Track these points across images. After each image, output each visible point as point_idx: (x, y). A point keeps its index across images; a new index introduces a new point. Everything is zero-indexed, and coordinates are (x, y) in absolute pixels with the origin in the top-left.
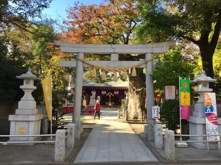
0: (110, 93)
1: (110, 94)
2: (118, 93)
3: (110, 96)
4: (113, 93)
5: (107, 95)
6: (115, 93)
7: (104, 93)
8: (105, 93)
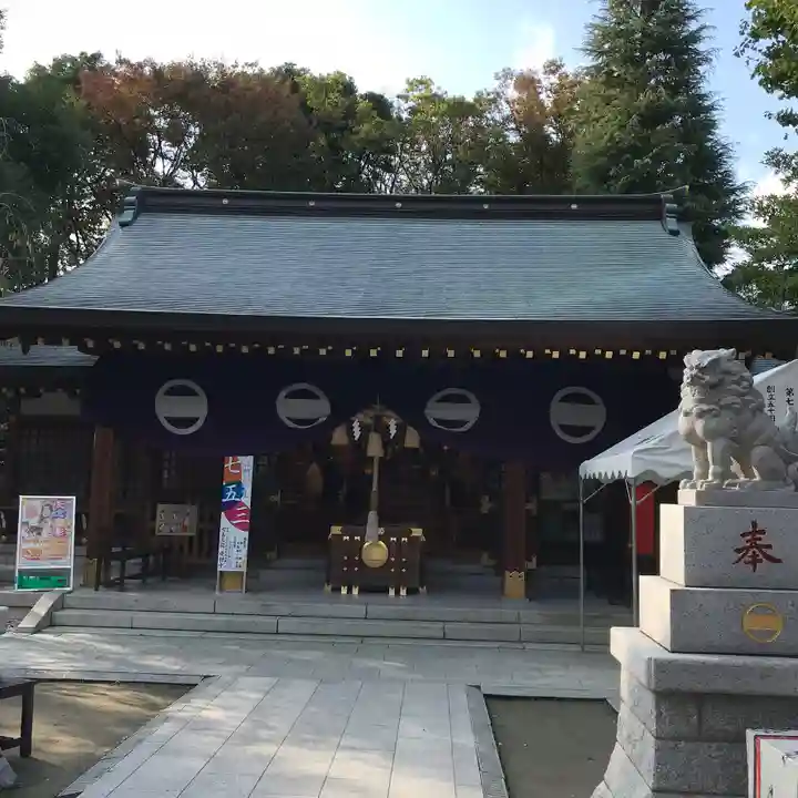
0: (378, 419)
1: (374, 431)
2: (469, 413)
3: (375, 448)
4: (412, 414)
5: (339, 437)
6: (436, 412)
7: (298, 408)
8: (319, 409)
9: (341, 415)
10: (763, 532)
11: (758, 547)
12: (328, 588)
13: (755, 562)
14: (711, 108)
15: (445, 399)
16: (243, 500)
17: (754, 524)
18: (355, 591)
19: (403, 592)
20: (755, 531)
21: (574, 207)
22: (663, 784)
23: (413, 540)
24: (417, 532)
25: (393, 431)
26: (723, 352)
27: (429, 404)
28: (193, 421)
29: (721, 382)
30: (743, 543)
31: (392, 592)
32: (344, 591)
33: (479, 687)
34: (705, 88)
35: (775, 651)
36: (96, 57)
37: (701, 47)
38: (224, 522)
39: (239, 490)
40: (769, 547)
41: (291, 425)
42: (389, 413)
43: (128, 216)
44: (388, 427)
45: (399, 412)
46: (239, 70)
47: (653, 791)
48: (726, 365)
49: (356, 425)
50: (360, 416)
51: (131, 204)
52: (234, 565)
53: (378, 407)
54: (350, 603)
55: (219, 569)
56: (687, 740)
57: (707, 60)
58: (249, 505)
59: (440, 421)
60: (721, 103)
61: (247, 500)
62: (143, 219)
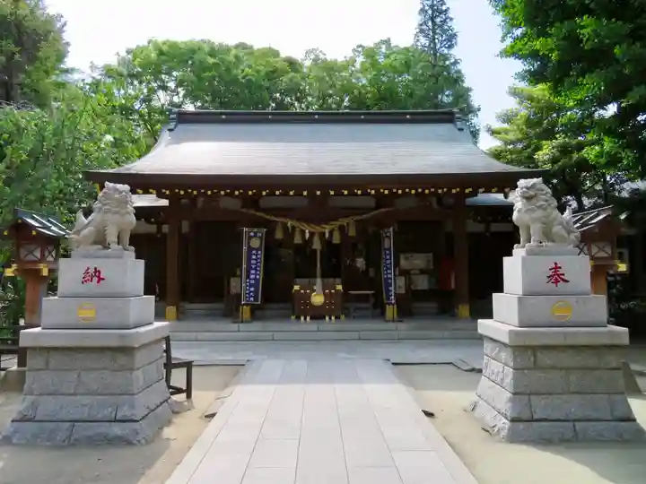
5: (297, 239)
10: (560, 268)
11: (558, 275)
12: (293, 317)
13: (557, 282)
17: (556, 264)
18: (308, 318)
19: (333, 318)
20: (557, 268)
21: (408, 117)
22: (518, 390)
23: (337, 291)
24: (339, 287)
25: (327, 235)
26: (535, 180)
29: (535, 195)
30: (551, 273)
31: (327, 318)
32: (302, 318)
33: (389, 360)
35: (569, 324)
40: (563, 275)
42: (326, 226)
43: (172, 125)
44: (324, 233)
47: (514, 394)
48: (538, 186)
50: (309, 228)
51: (173, 119)
54: (307, 325)
56: (528, 369)
62: (181, 127)
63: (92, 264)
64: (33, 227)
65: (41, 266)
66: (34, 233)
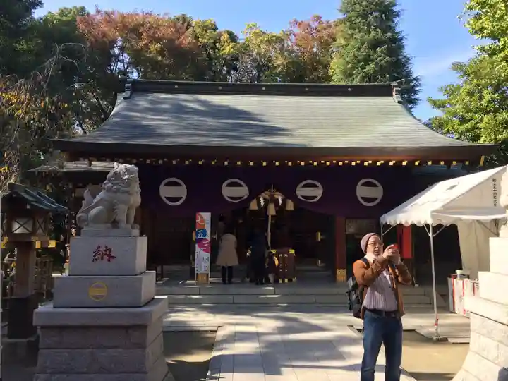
0: (272, 196)
1: (271, 202)
3: (272, 210)
4: (290, 194)
5: (253, 206)
6: (301, 192)
7: (233, 191)
9: (254, 195)
14: (402, 39)
15: (306, 186)
16: (207, 237)
19: (286, 281)
21: (350, 90)
24: (292, 252)
25: (280, 202)
27: (298, 188)
28: (179, 199)
31: (281, 281)
34: (397, 29)
36: (83, 9)
37: (396, 9)
38: (198, 249)
39: (204, 233)
41: (229, 200)
42: (278, 193)
43: (127, 94)
44: (278, 199)
45: (282, 193)
46: (161, 16)
49: (262, 199)
50: (263, 194)
51: (128, 88)
52: (203, 269)
53: (273, 190)
55: (196, 272)
57: (398, 15)
58: (209, 240)
59: (303, 197)
60: (406, 37)
61: (208, 237)
63: (102, 242)
64: (27, 201)
65: (33, 239)
66: (28, 207)
